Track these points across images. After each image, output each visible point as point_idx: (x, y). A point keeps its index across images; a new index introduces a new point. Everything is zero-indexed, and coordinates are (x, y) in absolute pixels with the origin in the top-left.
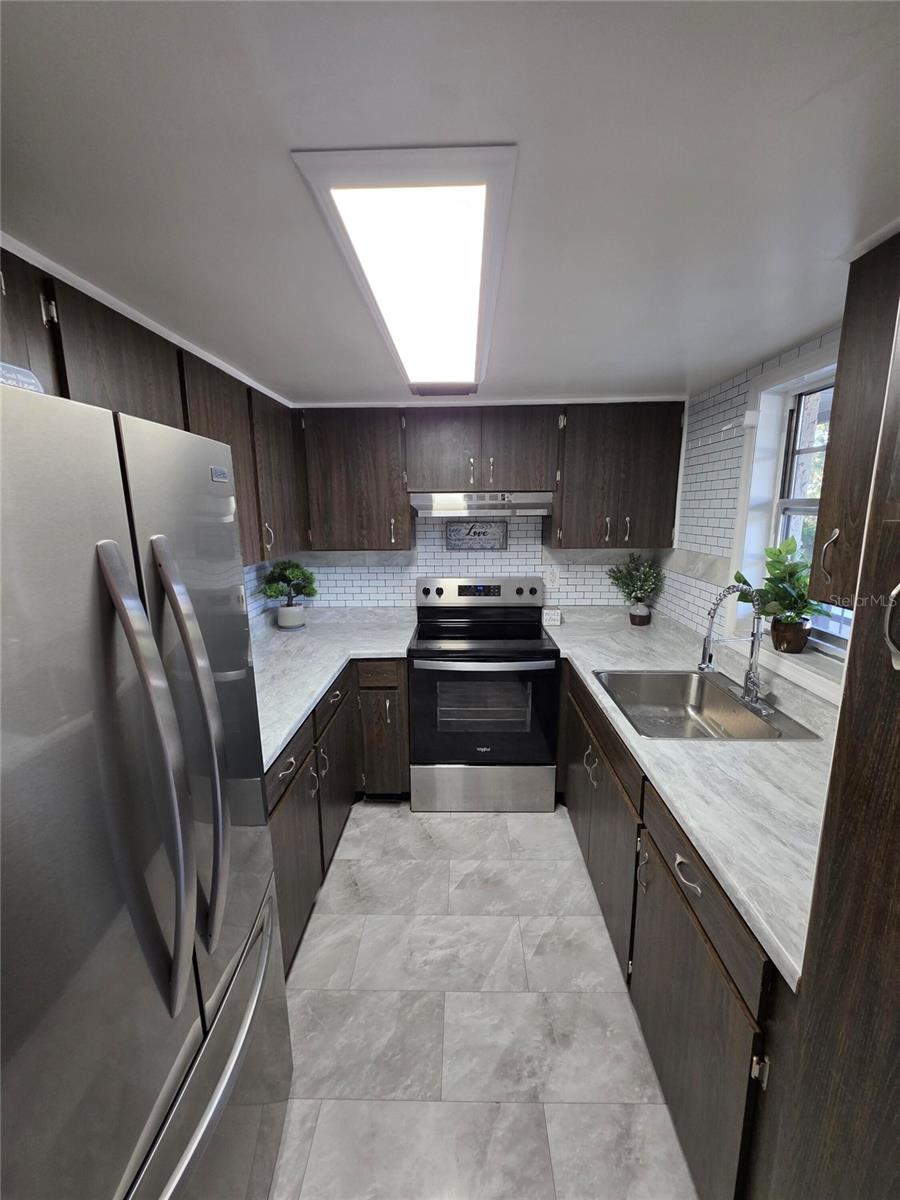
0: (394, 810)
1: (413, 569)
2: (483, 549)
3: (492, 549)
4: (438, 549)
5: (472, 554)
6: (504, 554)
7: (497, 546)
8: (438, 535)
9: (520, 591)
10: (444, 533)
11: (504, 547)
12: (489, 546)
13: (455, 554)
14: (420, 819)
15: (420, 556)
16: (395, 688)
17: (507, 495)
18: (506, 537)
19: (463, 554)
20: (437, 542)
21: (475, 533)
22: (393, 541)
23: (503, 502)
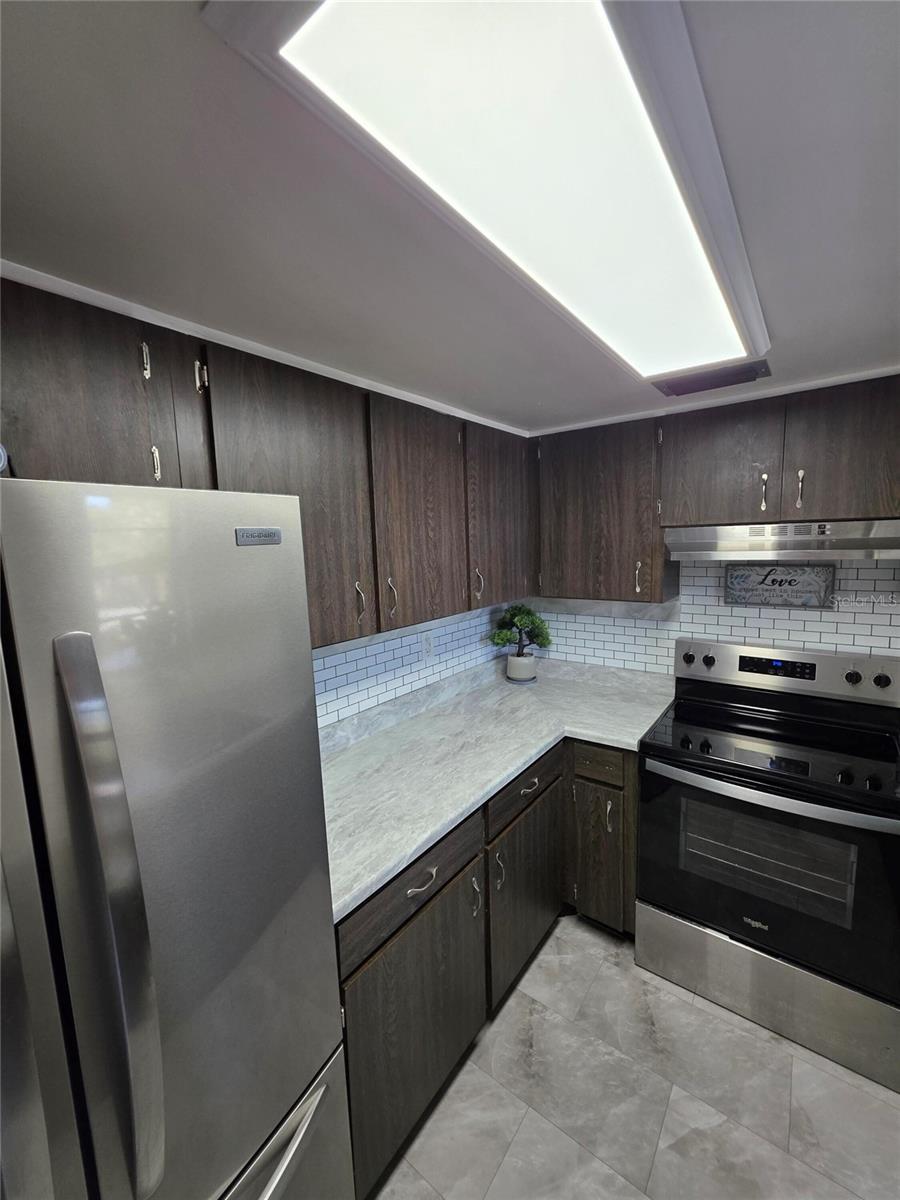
0: (613, 949)
1: (675, 626)
2: (787, 605)
3: (805, 606)
4: (712, 601)
5: (767, 612)
6: (827, 615)
7: (815, 601)
8: (712, 582)
9: (854, 678)
10: (722, 580)
11: (826, 605)
12: (799, 601)
13: (738, 610)
14: (645, 983)
15: (684, 609)
16: (621, 789)
17: (828, 526)
18: (832, 588)
19: (752, 612)
20: (711, 591)
21: (773, 581)
22: (638, 590)
23: (822, 537)
